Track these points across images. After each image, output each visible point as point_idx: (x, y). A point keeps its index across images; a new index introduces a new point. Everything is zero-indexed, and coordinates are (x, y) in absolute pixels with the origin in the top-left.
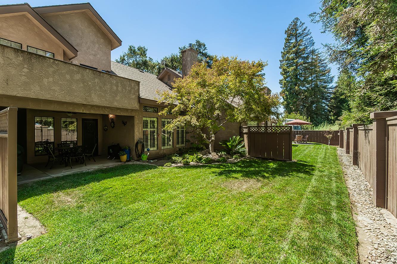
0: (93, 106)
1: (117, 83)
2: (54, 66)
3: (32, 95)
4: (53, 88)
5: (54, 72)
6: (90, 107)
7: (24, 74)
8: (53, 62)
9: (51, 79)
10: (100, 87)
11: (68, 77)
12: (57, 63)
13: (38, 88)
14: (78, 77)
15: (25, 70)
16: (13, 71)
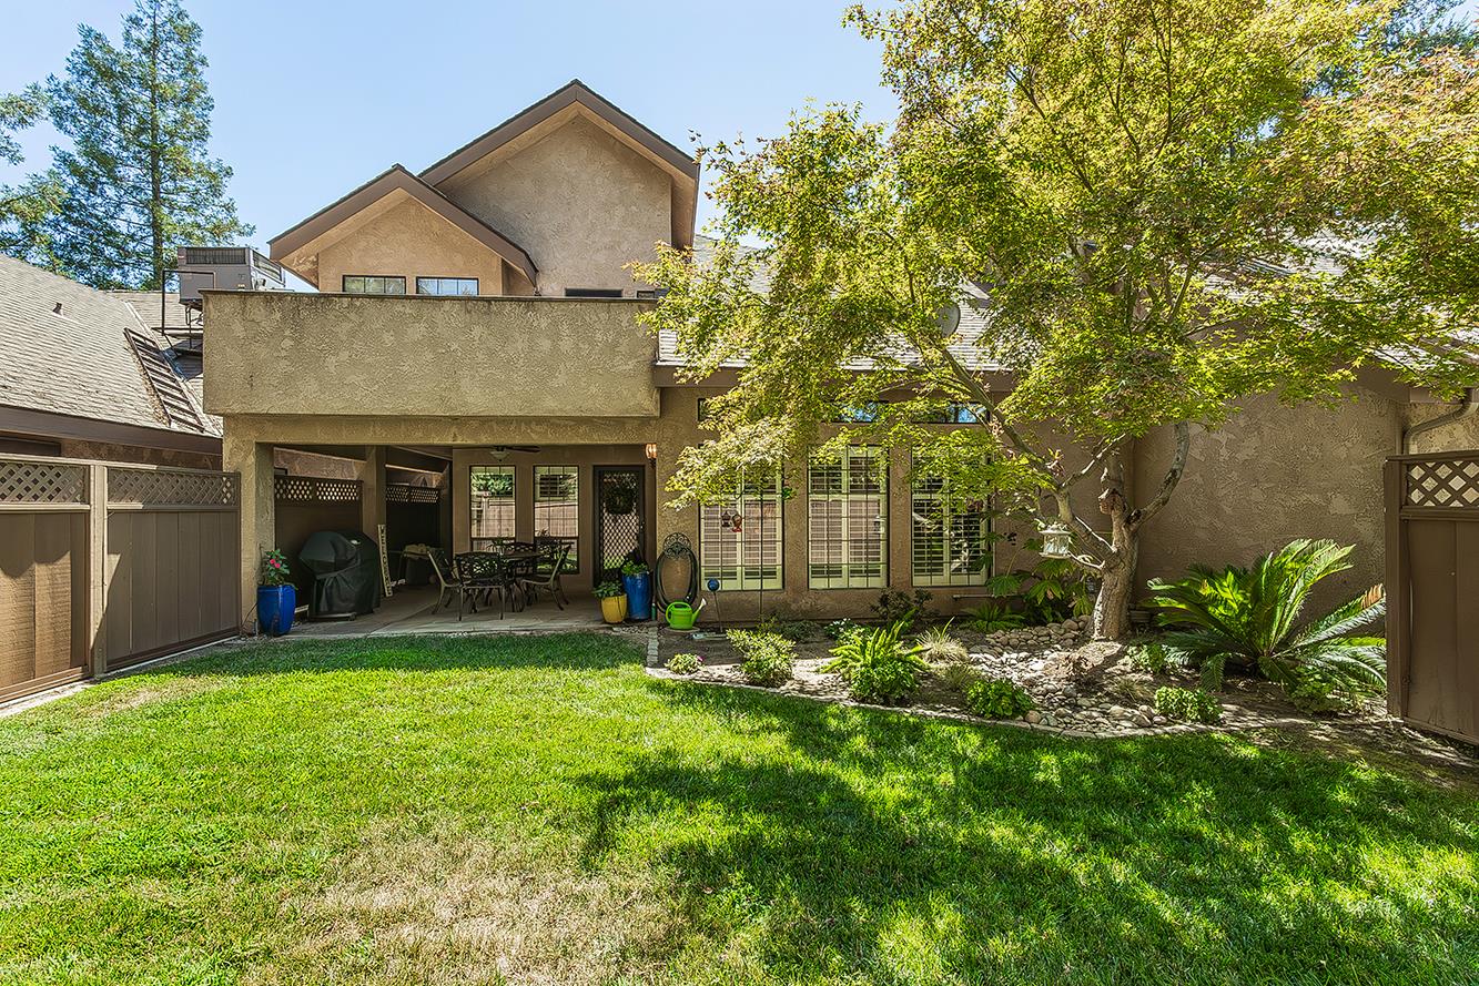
0: (485, 421)
1: (555, 323)
2: (352, 316)
3: (302, 409)
4: (352, 379)
5: (352, 334)
6: (475, 424)
7: (284, 353)
8: (351, 305)
9: (344, 356)
10: (491, 353)
11: (388, 338)
12: (358, 304)
13: (314, 386)
14: (417, 331)
15: (288, 343)
16: (263, 353)
